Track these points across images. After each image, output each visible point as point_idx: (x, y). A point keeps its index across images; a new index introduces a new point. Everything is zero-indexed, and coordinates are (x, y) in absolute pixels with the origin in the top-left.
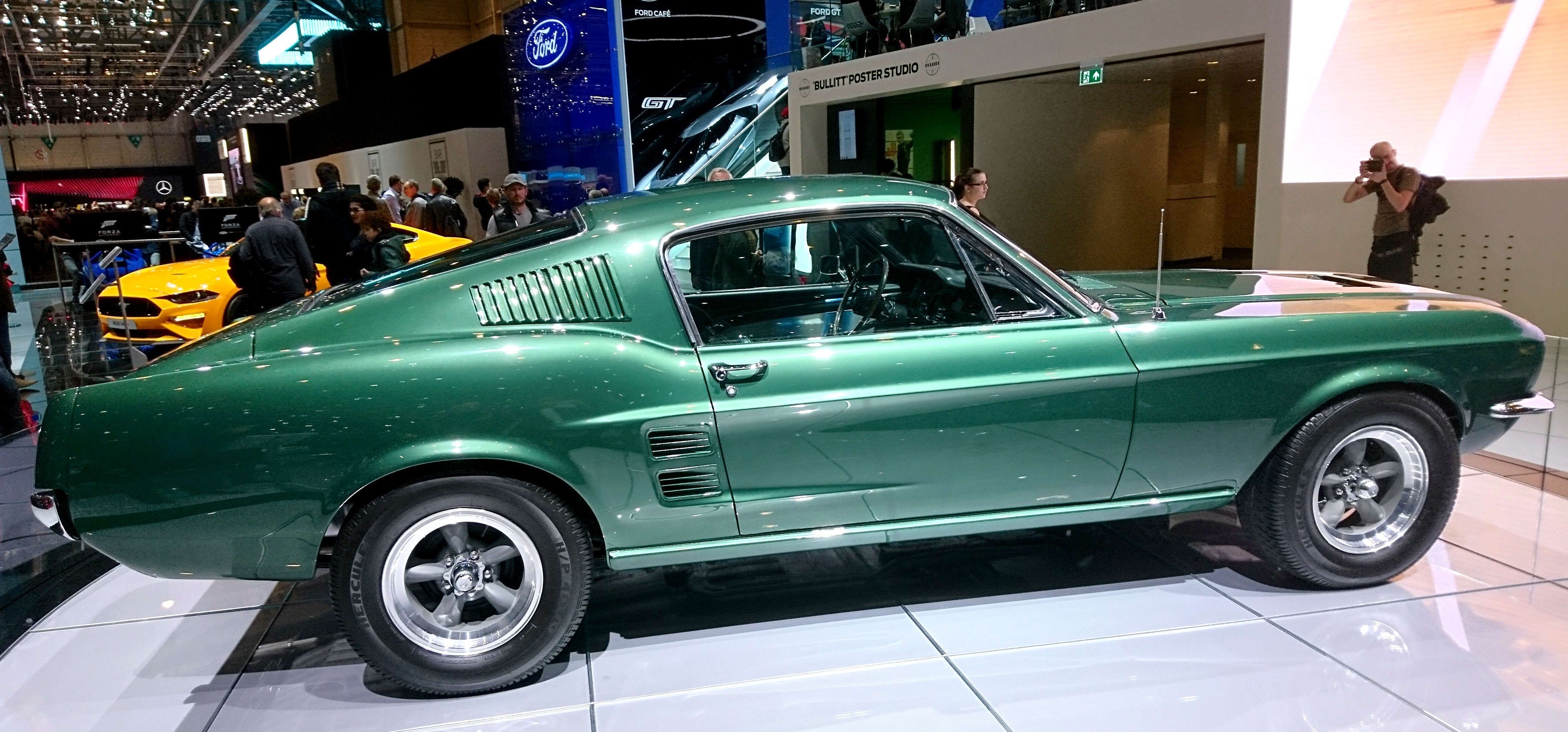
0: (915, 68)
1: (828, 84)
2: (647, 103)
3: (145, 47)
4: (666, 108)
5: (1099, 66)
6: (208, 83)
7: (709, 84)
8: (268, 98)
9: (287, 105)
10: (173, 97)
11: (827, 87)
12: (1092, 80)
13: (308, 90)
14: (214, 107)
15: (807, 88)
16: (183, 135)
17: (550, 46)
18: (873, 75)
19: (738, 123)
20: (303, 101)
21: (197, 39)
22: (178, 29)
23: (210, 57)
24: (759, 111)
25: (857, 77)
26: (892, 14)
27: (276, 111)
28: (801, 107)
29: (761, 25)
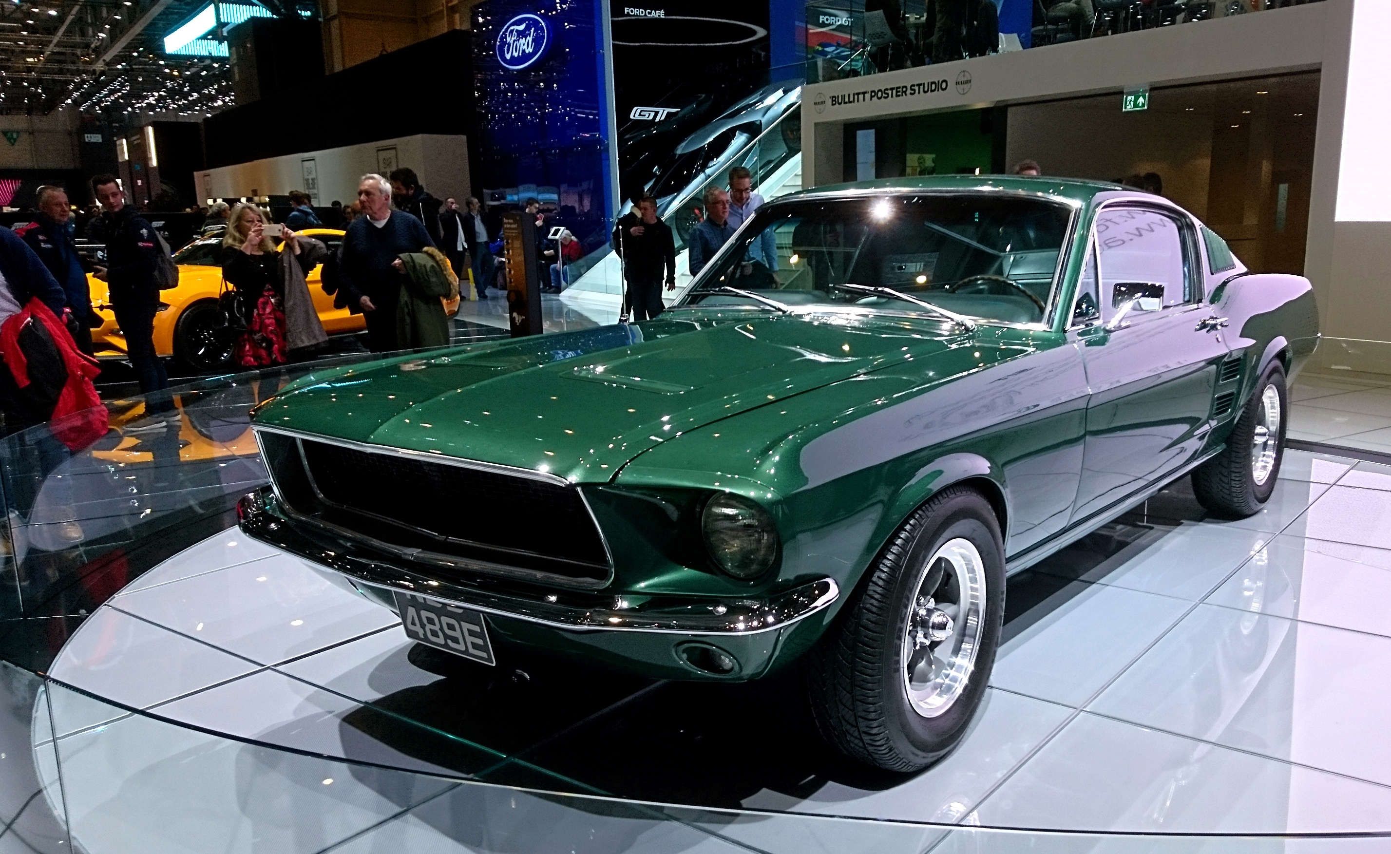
0: (944, 85)
1: (847, 100)
2: (636, 113)
3: (26, 27)
4: (657, 120)
5: (1145, 91)
6: (102, 73)
7: (704, 96)
8: (172, 93)
9: (194, 103)
10: (59, 88)
11: (845, 103)
12: (1136, 105)
13: (220, 85)
14: (107, 101)
15: (824, 102)
16: (70, 134)
17: (526, 45)
18: (897, 92)
19: (740, 140)
20: (214, 99)
21: (90, 21)
22: (67, 9)
23: (104, 44)
24: (763, 127)
25: (880, 94)
26: (917, 26)
27: (181, 109)
28: (816, 124)
29: (761, 32)
